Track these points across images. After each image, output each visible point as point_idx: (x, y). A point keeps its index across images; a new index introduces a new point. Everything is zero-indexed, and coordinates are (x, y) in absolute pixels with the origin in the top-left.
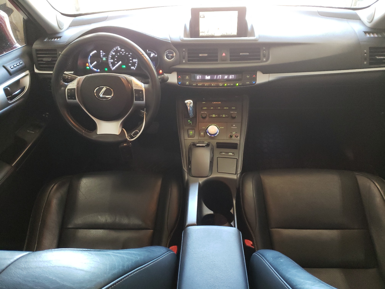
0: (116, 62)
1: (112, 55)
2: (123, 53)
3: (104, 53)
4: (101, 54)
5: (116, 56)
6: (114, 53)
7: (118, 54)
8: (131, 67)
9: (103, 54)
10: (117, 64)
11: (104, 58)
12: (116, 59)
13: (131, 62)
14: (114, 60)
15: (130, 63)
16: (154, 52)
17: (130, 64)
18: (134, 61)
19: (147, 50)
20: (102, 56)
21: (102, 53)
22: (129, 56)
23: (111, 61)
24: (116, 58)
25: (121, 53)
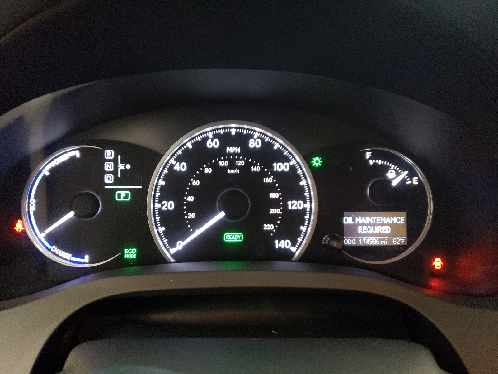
0: (192, 216)
1: (172, 176)
2: (232, 165)
3: (123, 162)
4: (109, 166)
5: (196, 183)
6: (181, 167)
7: (208, 171)
8: (277, 242)
9: (121, 166)
10: (196, 223)
11: (123, 193)
12: (191, 199)
13: (276, 215)
14: (179, 203)
15: (272, 219)
16: (403, 166)
17: (269, 227)
18: (294, 208)
19: (368, 155)
20: (109, 179)
21: (115, 161)
22: (268, 180)
23: (164, 208)
24: (193, 191)
25: (223, 164)
